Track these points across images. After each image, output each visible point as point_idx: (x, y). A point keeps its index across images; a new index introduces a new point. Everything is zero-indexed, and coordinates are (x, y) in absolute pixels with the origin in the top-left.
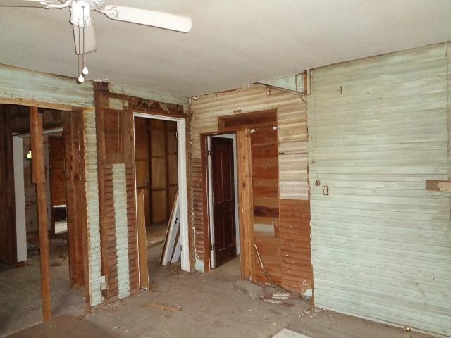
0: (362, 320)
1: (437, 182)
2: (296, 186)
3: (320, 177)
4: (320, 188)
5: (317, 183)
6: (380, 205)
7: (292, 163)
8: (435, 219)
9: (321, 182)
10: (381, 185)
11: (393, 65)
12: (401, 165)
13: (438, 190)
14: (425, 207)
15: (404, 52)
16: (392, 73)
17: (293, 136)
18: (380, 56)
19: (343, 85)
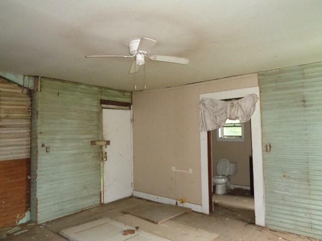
0: (65, 216)
1: (95, 141)
2: (13, 150)
3: (45, 142)
4: (44, 148)
5: (43, 146)
6: (74, 154)
7: (11, 133)
8: (93, 157)
9: (45, 144)
10: (75, 144)
11: (81, 88)
12: (82, 134)
13: (96, 144)
14: (90, 153)
15: (85, 85)
16: (81, 92)
17: (14, 115)
18: (76, 83)
19: (60, 91)
